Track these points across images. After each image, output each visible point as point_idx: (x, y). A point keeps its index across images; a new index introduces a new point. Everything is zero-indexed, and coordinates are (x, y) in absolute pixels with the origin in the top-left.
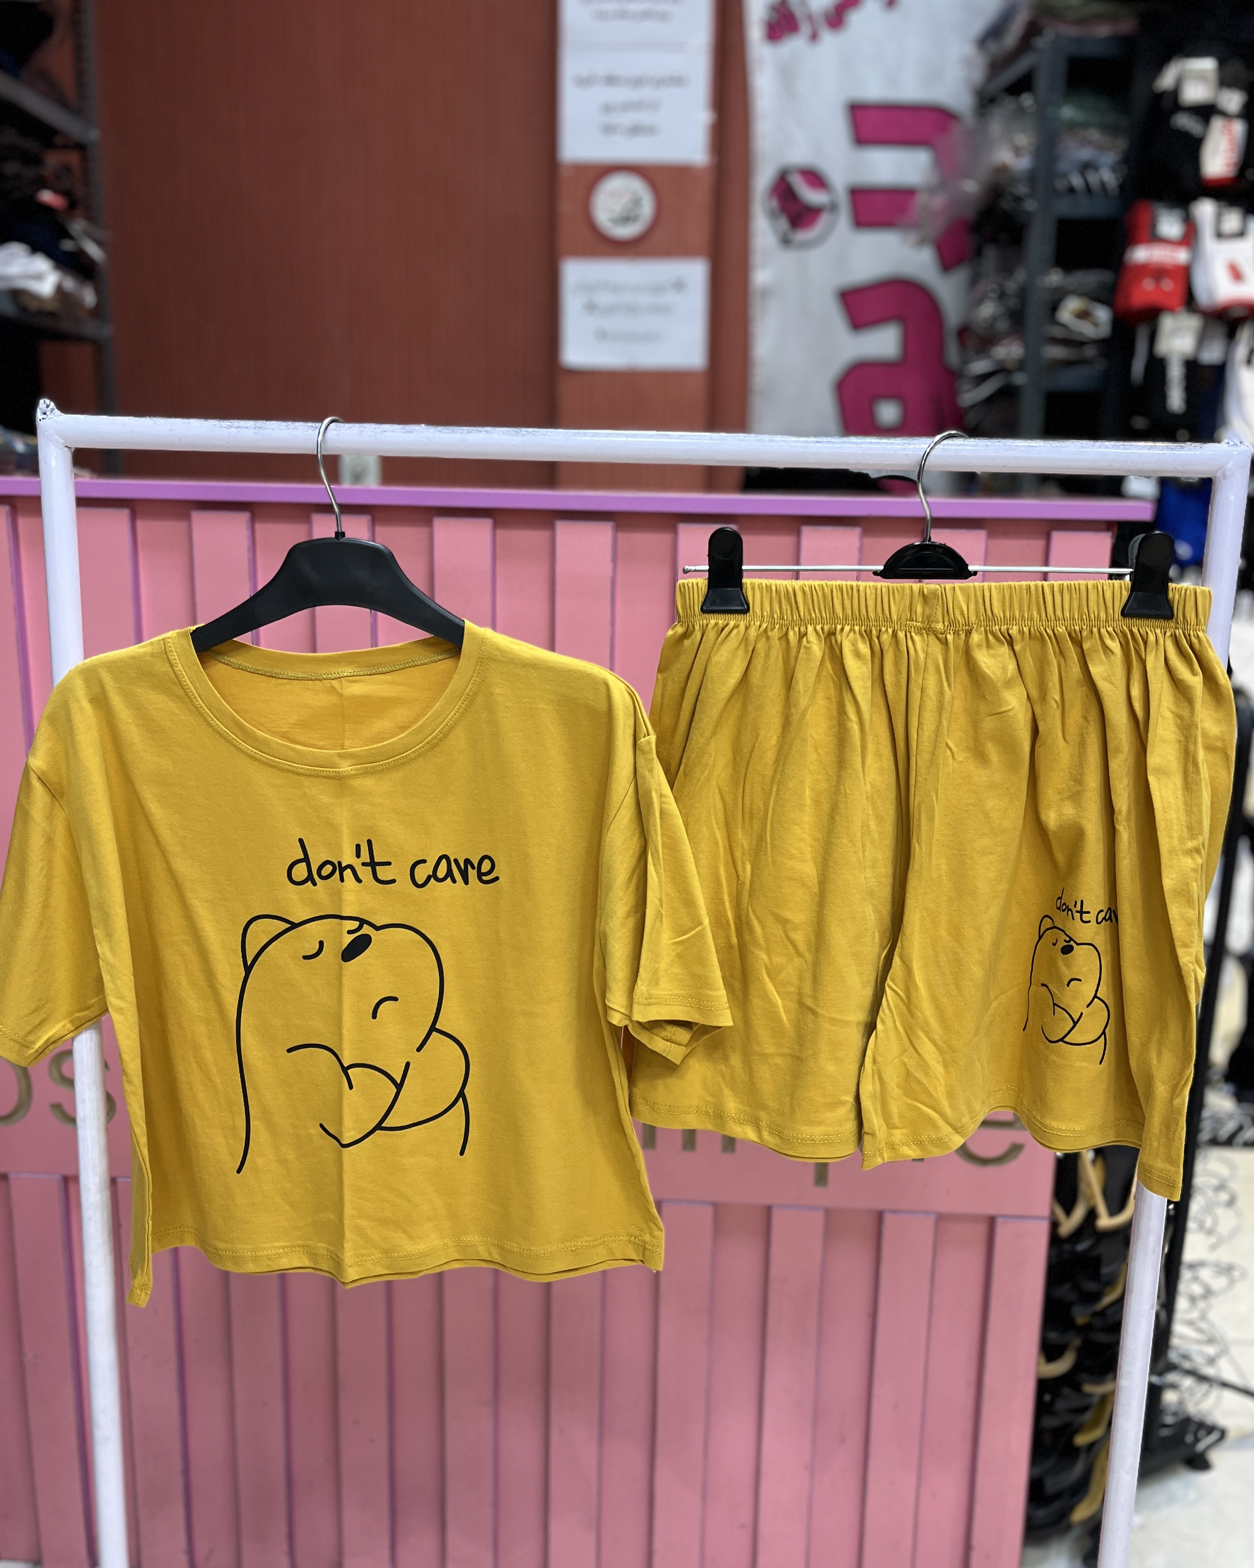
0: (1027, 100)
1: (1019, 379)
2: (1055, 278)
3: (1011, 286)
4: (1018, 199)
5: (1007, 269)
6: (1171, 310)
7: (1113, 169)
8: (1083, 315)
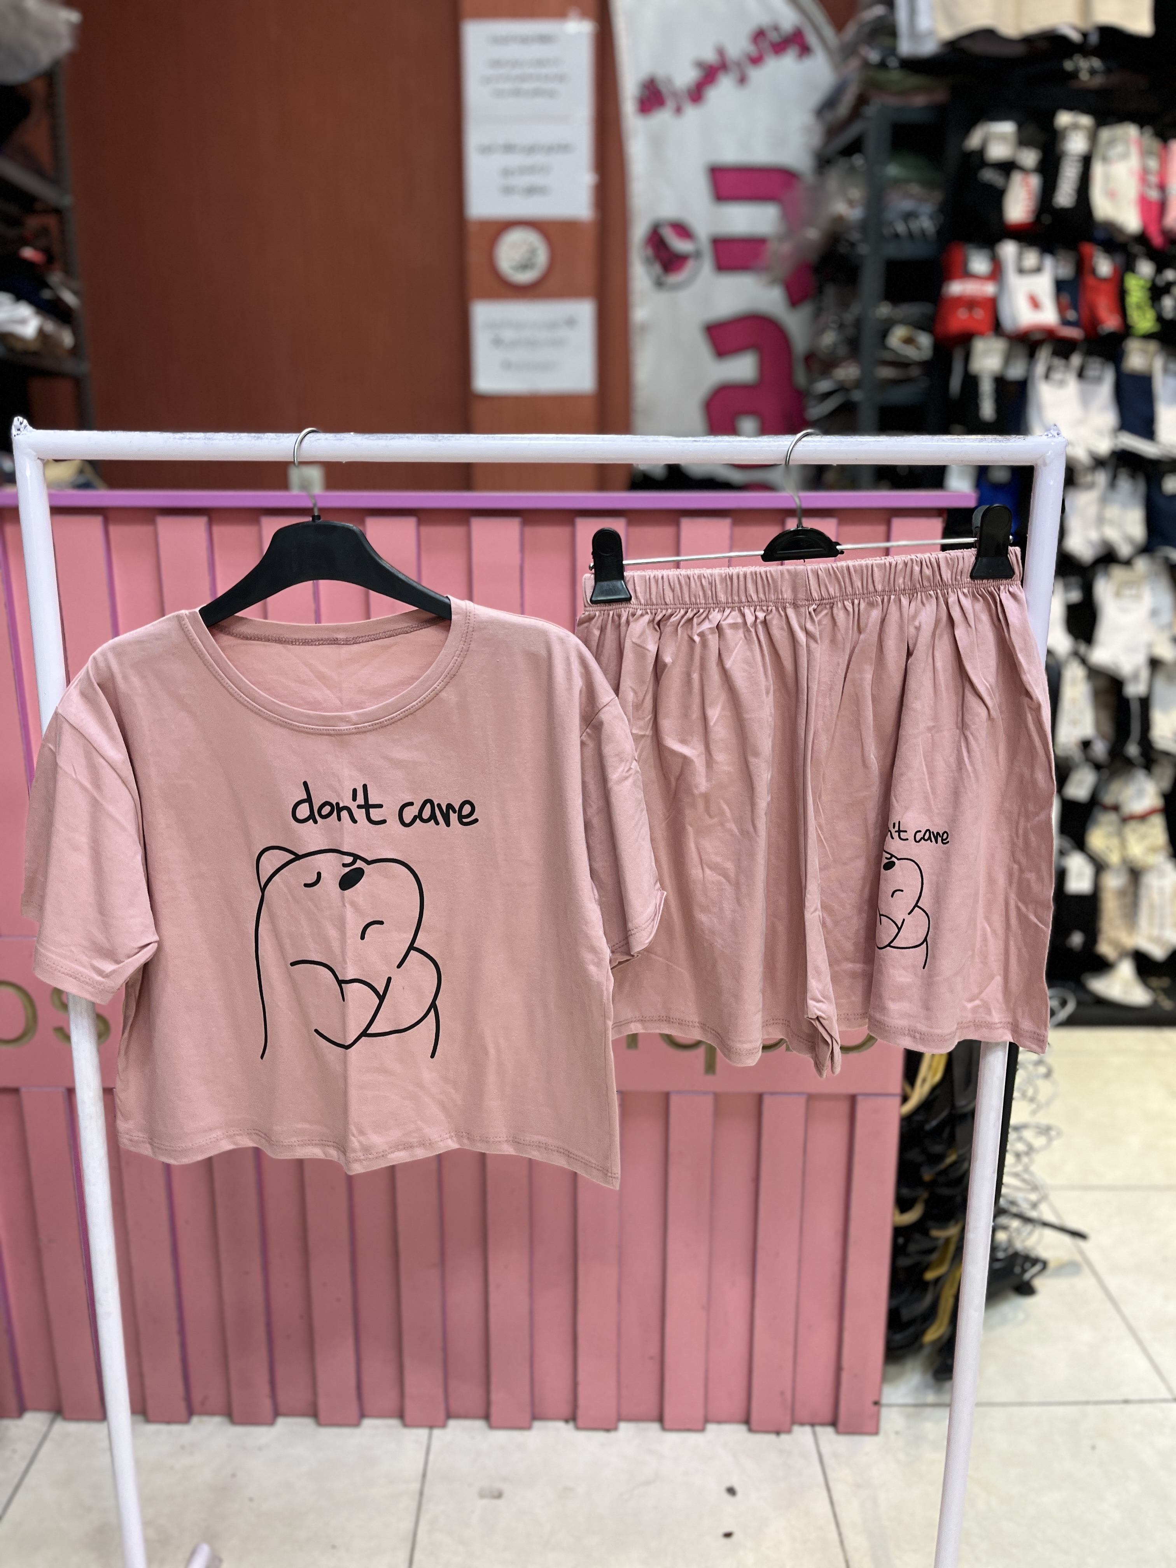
0: (858, 160)
1: (857, 396)
2: (884, 310)
3: (849, 317)
4: (852, 245)
5: (844, 304)
6: (981, 334)
7: (931, 217)
8: (909, 341)
